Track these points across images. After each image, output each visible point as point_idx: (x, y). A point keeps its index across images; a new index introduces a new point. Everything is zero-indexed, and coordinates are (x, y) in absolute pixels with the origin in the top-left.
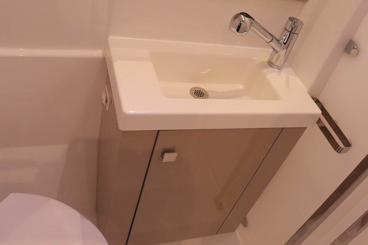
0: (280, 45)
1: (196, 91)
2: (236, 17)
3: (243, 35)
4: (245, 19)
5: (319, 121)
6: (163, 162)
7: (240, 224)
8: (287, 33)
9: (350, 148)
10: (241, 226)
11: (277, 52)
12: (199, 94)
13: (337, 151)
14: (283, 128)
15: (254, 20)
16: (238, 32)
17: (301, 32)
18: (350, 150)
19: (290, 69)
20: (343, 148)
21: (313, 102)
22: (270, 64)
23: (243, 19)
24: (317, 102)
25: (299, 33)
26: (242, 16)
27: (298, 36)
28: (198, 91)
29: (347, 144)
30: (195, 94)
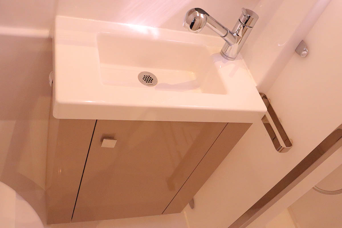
0: (233, 37)
1: (145, 76)
2: (191, 12)
3: (197, 32)
4: (200, 16)
5: (264, 118)
6: (102, 146)
7: (187, 204)
8: (241, 25)
9: (291, 148)
10: (188, 206)
11: (230, 44)
12: (148, 79)
13: (278, 150)
14: (228, 123)
15: (209, 15)
16: (191, 29)
17: (256, 25)
18: (291, 150)
19: (243, 60)
20: (284, 148)
21: (260, 97)
22: (223, 54)
23: (198, 15)
24: (264, 97)
25: (253, 26)
26: (197, 12)
27: (252, 29)
28: (147, 76)
29: (289, 143)
30: (143, 79)
